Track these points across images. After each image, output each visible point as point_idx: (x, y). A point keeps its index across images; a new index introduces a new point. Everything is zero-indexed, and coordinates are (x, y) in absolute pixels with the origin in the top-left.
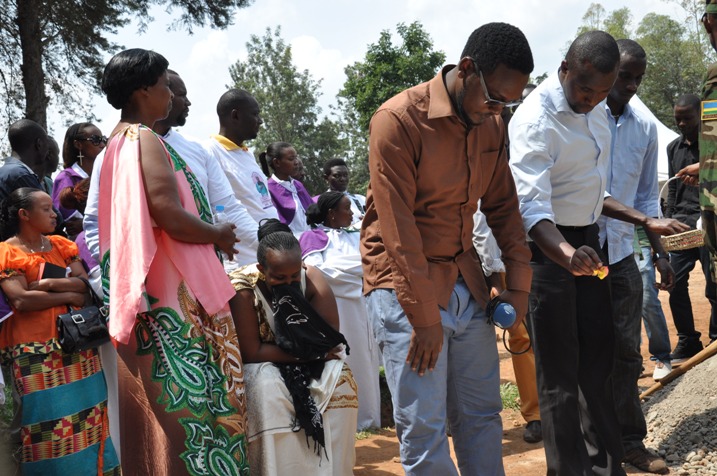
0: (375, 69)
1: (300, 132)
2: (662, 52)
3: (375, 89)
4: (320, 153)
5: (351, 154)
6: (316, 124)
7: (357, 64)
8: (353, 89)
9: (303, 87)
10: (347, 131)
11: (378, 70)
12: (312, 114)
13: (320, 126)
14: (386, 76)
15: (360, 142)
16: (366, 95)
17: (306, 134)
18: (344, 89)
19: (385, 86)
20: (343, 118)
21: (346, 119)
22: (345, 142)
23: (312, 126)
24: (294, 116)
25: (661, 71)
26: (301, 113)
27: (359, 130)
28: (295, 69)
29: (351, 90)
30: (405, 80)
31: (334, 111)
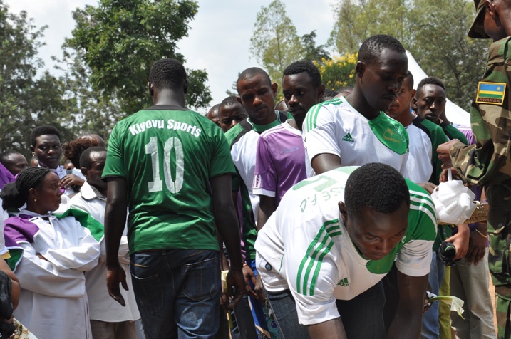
0: (112, 15)
1: (13, 88)
2: (444, 12)
3: (111, 41)
4: (39, 116)
5: (79, 118)
6: (34, 79)
7: (89, 8)
8: (83, 38)
9: (19, 33)
10: (75, 91)
11: (115, 17)
12: (29, 66)
13: (41, 83)
14: (125, 25)
15: (91, 104)
16: (100, 47)
17: (20, 91)
18: (71, 37)
19: (124, 37)
20: (70, 74)
21: (74, 74)
22: (71, 103)
23: (29, 82)
24: (5, 67)
25: (443, 34)
26: (14, 64)
27: (90, 89)
28: (6, 9)
29: (82, 39)
30: (150, 32)
31: (59, 64)
